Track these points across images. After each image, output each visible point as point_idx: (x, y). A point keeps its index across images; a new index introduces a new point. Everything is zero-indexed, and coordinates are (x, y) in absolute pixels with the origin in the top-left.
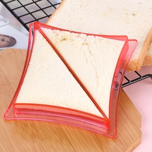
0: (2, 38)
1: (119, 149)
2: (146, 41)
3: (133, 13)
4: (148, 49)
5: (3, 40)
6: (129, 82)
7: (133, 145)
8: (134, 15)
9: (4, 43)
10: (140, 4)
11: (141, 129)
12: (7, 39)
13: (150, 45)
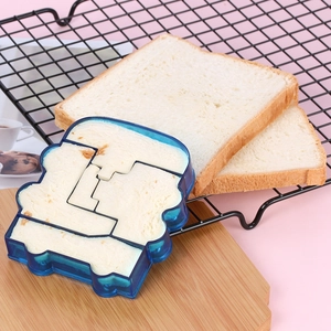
8: (217, 106)
10: (237, 90)
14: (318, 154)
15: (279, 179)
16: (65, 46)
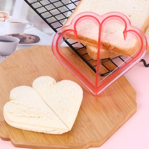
0: (30, 36)
1: (121, 116)
5: (30, 38)
7: (131, 113)
8: (130, 16)
9: (31, 40)
10: (134, 8)
11: (136, 101)
12: (33, 37)
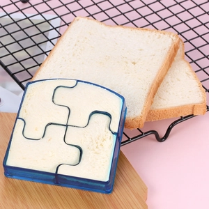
2: (149, 94)
3: (133, 61)
4: (152, 102)
6: (129, 140)
8: (134, 63)
10: (141, 50)
11: (147, 203)
13: (153, 97)
14: (200, 93)
15: (175, 112)
16: (28, 18)
